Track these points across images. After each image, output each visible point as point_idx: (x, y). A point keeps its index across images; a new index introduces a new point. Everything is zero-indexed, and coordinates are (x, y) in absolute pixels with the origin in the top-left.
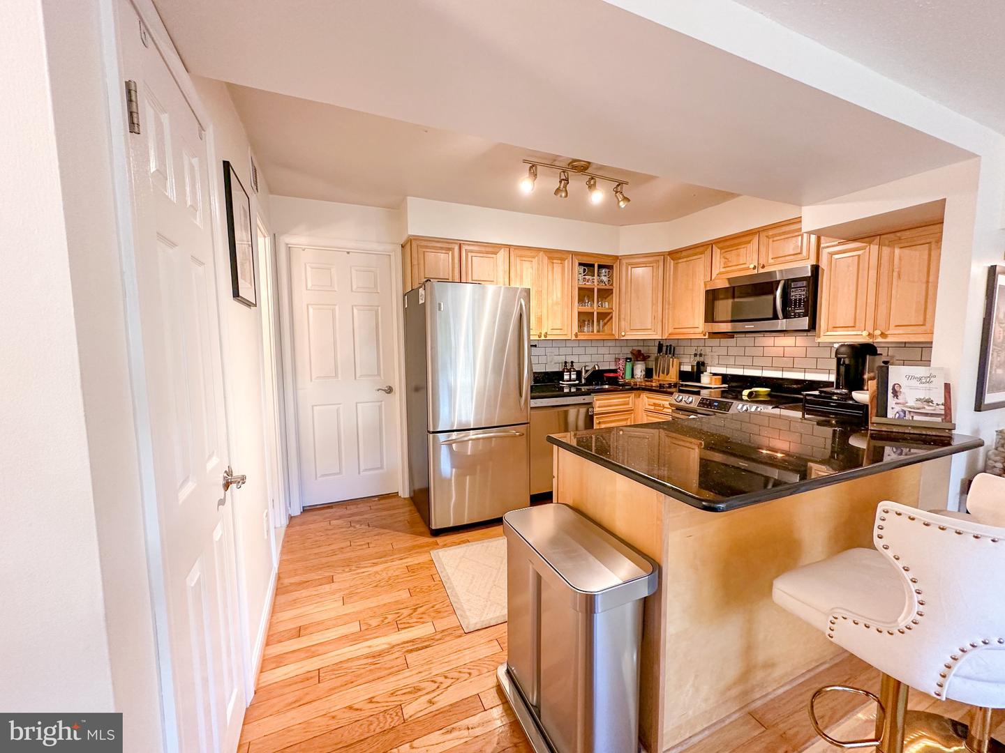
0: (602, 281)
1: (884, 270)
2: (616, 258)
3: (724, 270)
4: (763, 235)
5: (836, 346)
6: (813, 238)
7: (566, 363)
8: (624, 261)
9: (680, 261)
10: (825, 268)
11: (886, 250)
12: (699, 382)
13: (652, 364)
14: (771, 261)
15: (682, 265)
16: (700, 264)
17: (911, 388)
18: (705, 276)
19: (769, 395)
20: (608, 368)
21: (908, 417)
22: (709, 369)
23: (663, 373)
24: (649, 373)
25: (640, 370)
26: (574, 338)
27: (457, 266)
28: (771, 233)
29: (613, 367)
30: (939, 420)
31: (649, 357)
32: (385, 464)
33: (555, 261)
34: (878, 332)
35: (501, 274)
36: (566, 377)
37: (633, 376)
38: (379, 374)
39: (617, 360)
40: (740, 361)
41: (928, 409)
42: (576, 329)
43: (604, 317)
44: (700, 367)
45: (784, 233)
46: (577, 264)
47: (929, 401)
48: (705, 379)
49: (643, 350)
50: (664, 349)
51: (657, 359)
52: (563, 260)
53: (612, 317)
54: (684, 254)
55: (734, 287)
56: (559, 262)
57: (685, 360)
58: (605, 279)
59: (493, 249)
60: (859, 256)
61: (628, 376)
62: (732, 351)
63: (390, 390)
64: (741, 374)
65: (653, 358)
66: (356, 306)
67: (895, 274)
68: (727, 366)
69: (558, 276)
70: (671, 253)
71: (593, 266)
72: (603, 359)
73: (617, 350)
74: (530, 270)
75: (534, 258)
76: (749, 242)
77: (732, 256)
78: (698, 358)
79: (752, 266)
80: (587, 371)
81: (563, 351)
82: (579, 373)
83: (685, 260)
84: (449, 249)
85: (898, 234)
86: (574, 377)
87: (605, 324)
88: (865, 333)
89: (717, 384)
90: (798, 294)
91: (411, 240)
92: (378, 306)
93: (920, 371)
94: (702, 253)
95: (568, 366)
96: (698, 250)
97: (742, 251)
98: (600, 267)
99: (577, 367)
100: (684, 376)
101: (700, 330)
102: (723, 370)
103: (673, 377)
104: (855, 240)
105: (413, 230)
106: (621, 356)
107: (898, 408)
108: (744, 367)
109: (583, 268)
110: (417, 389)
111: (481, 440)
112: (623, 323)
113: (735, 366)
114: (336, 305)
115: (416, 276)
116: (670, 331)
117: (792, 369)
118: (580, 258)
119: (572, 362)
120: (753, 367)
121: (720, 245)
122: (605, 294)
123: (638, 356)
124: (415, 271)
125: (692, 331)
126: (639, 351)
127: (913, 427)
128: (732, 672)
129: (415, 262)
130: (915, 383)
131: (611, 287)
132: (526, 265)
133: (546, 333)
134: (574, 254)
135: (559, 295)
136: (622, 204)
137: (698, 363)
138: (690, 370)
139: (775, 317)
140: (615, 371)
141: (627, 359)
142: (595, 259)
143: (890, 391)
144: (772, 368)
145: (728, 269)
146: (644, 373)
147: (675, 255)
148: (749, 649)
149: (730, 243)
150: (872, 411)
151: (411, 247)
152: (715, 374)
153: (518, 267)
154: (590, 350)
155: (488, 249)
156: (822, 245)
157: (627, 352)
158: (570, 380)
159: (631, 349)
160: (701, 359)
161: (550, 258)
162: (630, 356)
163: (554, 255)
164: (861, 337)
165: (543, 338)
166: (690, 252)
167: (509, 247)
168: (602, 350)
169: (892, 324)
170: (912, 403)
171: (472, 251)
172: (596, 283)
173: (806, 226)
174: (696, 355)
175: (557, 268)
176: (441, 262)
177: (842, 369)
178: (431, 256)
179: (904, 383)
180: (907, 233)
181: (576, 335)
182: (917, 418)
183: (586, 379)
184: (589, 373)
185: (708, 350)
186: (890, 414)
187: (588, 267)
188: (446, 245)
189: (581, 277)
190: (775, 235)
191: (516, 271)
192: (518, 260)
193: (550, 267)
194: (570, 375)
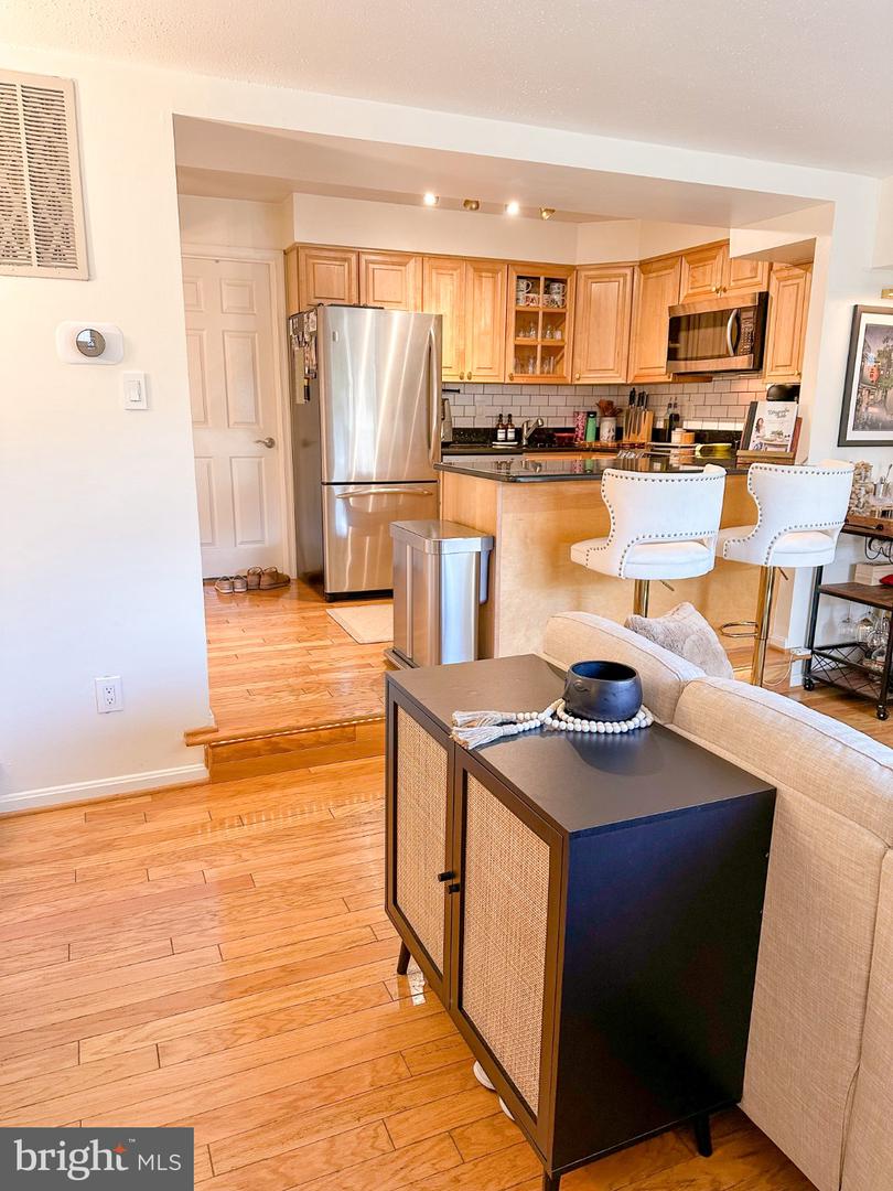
0: (553, 301)
2: (573, 269)
3: (691, 292)
5: (768, 387)
7: (501, 416)
8: (583, 274)
9: (651, 275)
10: (775, 296)
12: (670, 441)
13: (623, 422)
14: (732, 284)
15: (652, 281)
16: (668, 282)
17: (770, 422)
18: (673, 297)
20: (563, 426)
21: (763, 449)
22: (682, 424)
23: (634, 431)
24: (619, 433)
25: (607, 429)
26: (508, 381)
27: (354, 282)
29: (571, 426)
30: (783, 449)
31: (620, 410)
32: (267, 537)
33: (484, 274)
35: (411, 293)
36: (501, 436)
37: (597, 437)
38: (257, 422)
39: (575, 415)
40: (720, 412)
41: (780, 442)
42: (510, 369)
43: (553, 352)
44: (675, 420)
46: (515, 278)
47: (780, 434)
48: (677, 437)
49: (617, 402)
50: (636, 397)
51: (628, 414)
52: (495, 272)
53: (562, 354)
54: (655, 266)
56: (490, 275)
57: (659, 413)
58: (557, 298)
59: (400, 258)
61: (590, 438)
62: (710, 400)
63: (271, 444)
64: (715, 428)
65: (624, 412)
66: (228, 331)
68: (703, 419)
69: (488, 294)
70: (641, 265)
71: (538, 279)
72: (555, 412)
73: (578, 401)
74: (450, 288)
75: (455, 270)
76: (715, 258)
77: (698, 273)
78: (671, 411)
79: (714, 289)
80: (528, 428)
81: (498, 400)
82: (518, 432)
83: (654, 275)
84: (345, 260)
86: (511, 435)
87: (557, 363)
88: (796, 373)
89: (687, 443)
90: (748, 327)
91: (297, 248)
92: (255, 332)
93: (779, 406)
94: (672, 267)
95: (505, 421)
96: (669, 262)
97: (708, 269)
98: (550, 281)
99: (517, 423)
101: (664, 370)
102: (698, 425)
103: (644, 437)
105: (301, 236)
106: (581, 409)
107: (757, 441)
108: (719, 420)
109: (525, 282)
110: (306, 444)
111: (385, 496)
112: (577, 360)
113: (711, 418)
114: (203, 330)
115: (304, 295)
116: (635, 372)
118: (519, 268)
119: (510, 416)
120: (727, 419)
121: (690, 258)
122: (555, 319)
123: (607, 409)
124: (303, 287)
125: (656, 372)
126: (610, 403)
129: (303, 278)
130: (774, 417)
131: (563, 311)
132: (446, 280)
133: (470, 373)
134: (510, 264)
135: (489, 320)
136: (546, 216)
137: (671, 416)
138: (663, 426)
139: (727, 353)
140: (572, 430)
141: (589, 413)
142: (543, 271)
143: (755, 424)
145: (696, 290)
146: (612, 434)
147: (645, 266)
149: (699, 256)
151: (296, 257)
152: (688, 431)
153: (434, 281)
154: (536, 400)
155: (394, 259)
156: (774, 270)
157: (591, 404)
158: (506, 440)
159: (598, 399)
160: (676, 411)
161: (475, 270)
162: (596, 409)
163: (481, 266)
164: (793, 378)
165: (466, 380)
166: (661, 264)
167: (423, 255)
168: (554, 401)
170: (768, 436)
171: (373, 262)
172: (542, 304)
173: (734, 252)
174: (670, 405)
175: (487, 284)
176: (334, 277)
178: (323, 268)
181: (512, 377)
182: (769, 449)
183: (528, 439)
184: (531, 431)
185: (686, 397)
186: (751, 448)
187: (530, 281)
188: (341, 253)
189: (522, 295)
191: (431, 288)
192: (434, 274)
193: (477, 282)
194: (506, 433)
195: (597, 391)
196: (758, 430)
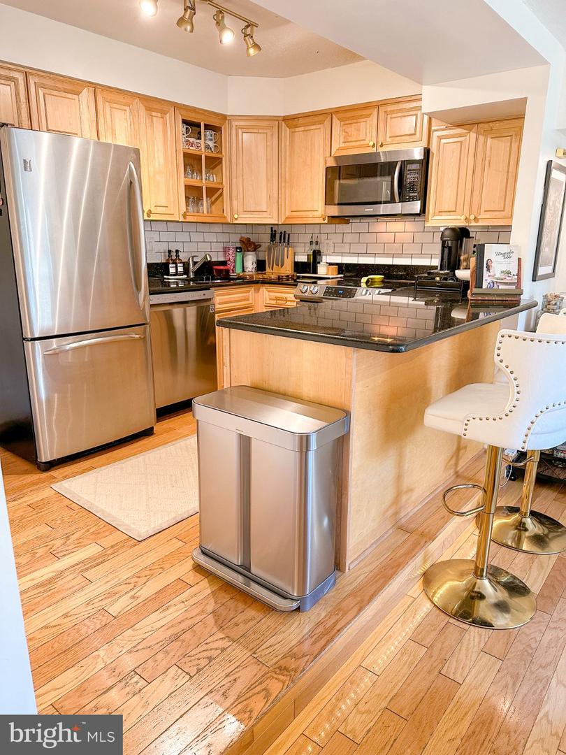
0: (208, 147)
1: (479, 157)
2: (224, 117)
3: (343, 145)
4: (382, 109)
5: (442, 229)
6: (426, 118)
7: (170, 251)
8: (234, 124)
9: (297, 129)
10: (435, 153)
11: (481, 139)
12: (316, 272)
13: (263, 256)
14: (389, 140)
15: (299, 134)
16: (318, 136)
17: (498, 262)
18: (324, 150)
19: (383, 282)
20: (217, 259)
21: (496, 287)
22: (326, 259)
23: (278, 265)
24: (261, 266)
25: (250, 262)
26: (182, 219)
28: (389, 108)
29: (222, 259)
30: (514, 287)
31: (260, 246)
33: (154, 114)
34: (472, 217)
35: (86, 126)
36: (172, 270)
37: (243, 271)
39: (226, 250)
40: (355, 249)
41: (508, 280)
42: (183, 209)
43: (214, 193)
44: (316, 255)
45: (401, 110)
46: (181, 121)
47: (509, 273)
48: (322, 270)
49: (253, 238)
50: (278, 236)
51: (269, 249)
52: (164, 113)
53: (222, 194)
54: (301, 121)
55: (340, 167)
56: (159, 115)
57: (300, 249)
58: (211, 144)
59: (73, 86)
60: (461, 142)
61: (239, 268)
62: (348, 238)
64: (356, 262)
65: (264, 246)
67: (487, 162)
68: (342, 254)
69: (159, 135)
70: (286, 119)
71: (199, 125)
72: (210, 248)
73: (222, 238)
74: (124, 123)
75: (128, 105)
76: (369, 116)
77: (352, 129)
78: (314, 247)
79: (371, 144)
80: (195, 263)
81: (165, 236)
82: (186, 266)
83: (302, 129)
84: (10, 78)
85: (491, 124)
86: (180, 269)
87: (213, 203)
88: (463, 218)
89: (333, 273)
90: (412, 177)
93: (503, 248)
94: (321, 123)
95: (173, 256)
96: (316, 119)
97: (362, 125)
98: (207, 127)
99: (183, 258)
100: (299, 267)
101: (319, 213)
102: (338, 260)
103: (288, 269)
104: (458, 126)
106: (230, 245)
107: (489, 280)
109: (185, 126)
112: (235, 203)
113: (351, 254)
116: (288, 214)
117: (401, 255)
118: (184, 113)
119: (177, 251)
120: (366, 254)
121: (342, 115)
122: (214, 163)
123: (247, 245)
125: (310, 214)
126: (249, 239)
127: (499, 295)
128: (389, 496)
130: (501, 258)
131: (220, 156)
132: (118, 115)
133: (150, 211)
134: (177, 106)
135: (162, 161)
136: (252, 51)
137: (314, 252)
138: (306, 261)
139: (392, 201)
140: (224, 263)
141: (237, 248)
142: (202, 117)
143: (485, 265)
144: (385, 254)
145: (347, 144)
146: (255, 265)
147: (291, 121)
148: (399, 478)
149: (351, 114)
150: (472, 284)
152: (331, 264)
153: (108, 116)
154: (195, 237)
155: (67, 86)
156: (433, 128)
157: (235, 240)
158: (176, 274)
159: (239, 236)
160: (317, 248)
161: (148, 109)
162: (238, 245)
163: (153, 105)
164: (459, 222)
165: (146, 217)
166: (307, 120)
167: (94, 86)
168: (209, 237)
169: (482, 210)
170: (498, 275)
171: (44, 87)
172: (203, 150)
174: (311, 243)
175: (157, 122)
177: (446, 251)
179: (494, 258)
180: (497, 125)
181: (185, 215)
182: (501, 287)
183: (196, 273)
184: (198, 266)
185: (324, 236)
186: (484, 286)
187: (192, 126)
189: (183, 138)
190: (392, 112)
191: (106, 122)
192: (108, 109)
193: (148, 121)
194: (176, 268)
195: (239, 229)
196: (488, 270)
